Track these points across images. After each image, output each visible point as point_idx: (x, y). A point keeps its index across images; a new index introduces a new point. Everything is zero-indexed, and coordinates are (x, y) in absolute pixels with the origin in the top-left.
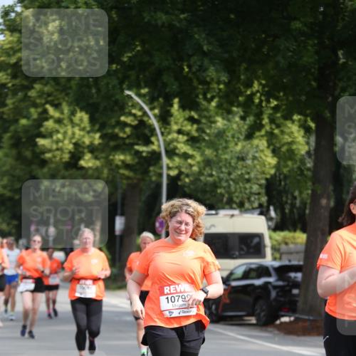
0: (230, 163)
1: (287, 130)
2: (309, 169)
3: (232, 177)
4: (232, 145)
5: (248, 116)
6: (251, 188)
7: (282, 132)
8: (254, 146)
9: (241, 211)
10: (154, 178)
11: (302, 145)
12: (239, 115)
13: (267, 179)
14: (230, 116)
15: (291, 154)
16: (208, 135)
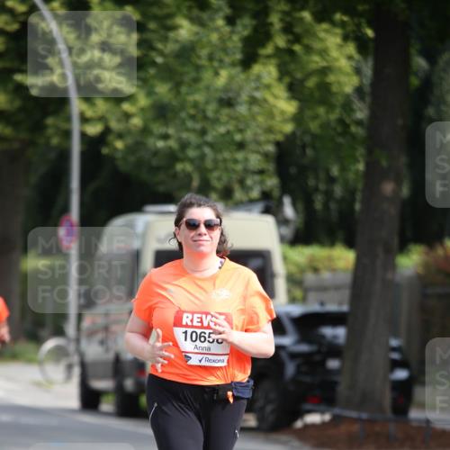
0: (204, 111)
1: (317, 45)
2: (359, 123)
3: (209, 138)
4: (207, 75)
5: (240, 17)
6: (246, 160)
7: (308, 49)
8: (252, 77)
9: (226, 205)
10: (55, 141)
11: (348, 74)
12: (221, 14)
13: (278, 144)
14: (205, 16)
15: (324, 94)
16: (161, 53)
